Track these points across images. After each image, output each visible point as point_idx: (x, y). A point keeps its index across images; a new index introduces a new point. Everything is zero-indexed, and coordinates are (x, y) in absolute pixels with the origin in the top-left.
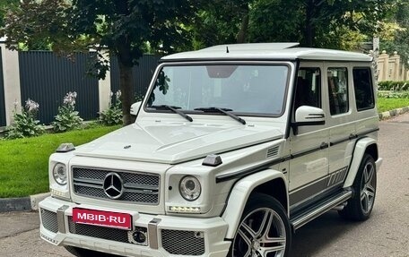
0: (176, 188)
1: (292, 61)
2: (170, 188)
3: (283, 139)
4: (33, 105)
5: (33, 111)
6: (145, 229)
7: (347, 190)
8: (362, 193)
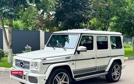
0: (34, 65)
3: (73, 55)
6: (25, 76)
8: (112, 74)
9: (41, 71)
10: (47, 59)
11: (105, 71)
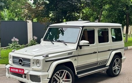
0: (35, 63)
1: (81, 27)
2: (33, 63)
7: (107, 66)
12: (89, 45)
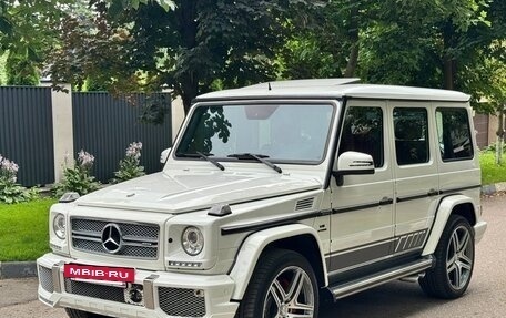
0: (177, 240)
1: (338, 99)
2: (170, 241)
3: (322, 190)
4: (87, 158)
5: (87, 165)
6: (141, 287)
7: (426, 257)
8: (448, 264)
9: (212, 263)
10: (235, 210)
11: (423, 254)
12: (372, 172)
